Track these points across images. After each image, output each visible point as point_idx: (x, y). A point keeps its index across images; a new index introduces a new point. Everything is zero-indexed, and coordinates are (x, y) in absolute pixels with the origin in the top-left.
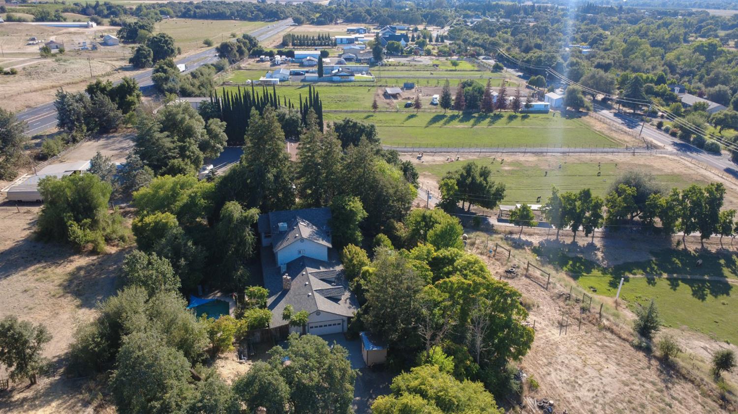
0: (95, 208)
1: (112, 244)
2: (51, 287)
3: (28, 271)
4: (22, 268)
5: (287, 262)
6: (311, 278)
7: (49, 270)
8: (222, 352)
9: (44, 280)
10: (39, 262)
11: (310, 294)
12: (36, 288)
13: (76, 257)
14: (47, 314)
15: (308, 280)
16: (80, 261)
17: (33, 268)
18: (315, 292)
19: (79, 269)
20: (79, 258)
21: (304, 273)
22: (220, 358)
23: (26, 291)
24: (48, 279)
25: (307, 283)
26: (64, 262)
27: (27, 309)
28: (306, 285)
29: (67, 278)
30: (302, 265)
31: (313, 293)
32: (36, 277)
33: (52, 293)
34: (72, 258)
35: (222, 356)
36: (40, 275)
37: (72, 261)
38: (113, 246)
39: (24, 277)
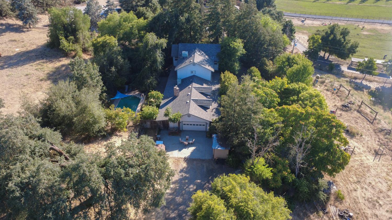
0: (78, 30)
1: (88, 54)
2: (42, 75)
3: (34, 63)
4: (33, 61)
5: (182, 78)
6: (194, 90)
7: (45, 64)
8: (120, 131)
9: (40, 70)
10: (43, 59)
11: (188, 101)
12: (33, 74)
13: (64, 59)
14: (32, 90)
15: (191, 91)
16: (65, 61)
17: (38, 62)
18: (191, 101)
19: (63, 66)
20: (65, 60)
21: (190, 87)
22: (117, 135)
23: (27, 75)
24: (42, 70)
25: (189, 94)
26: (56, 61)
27: (22, 85)
28: (188, 95)
29: (53, 70)
30: (191, 81)
31: (190, 102)
32: (37, 67)
33: (41, 78)
34: (61, 59)
35: (119, 134)
36: (39, 67)
37: (60, 61)
38: (88, 55)
39: (30, 67)
